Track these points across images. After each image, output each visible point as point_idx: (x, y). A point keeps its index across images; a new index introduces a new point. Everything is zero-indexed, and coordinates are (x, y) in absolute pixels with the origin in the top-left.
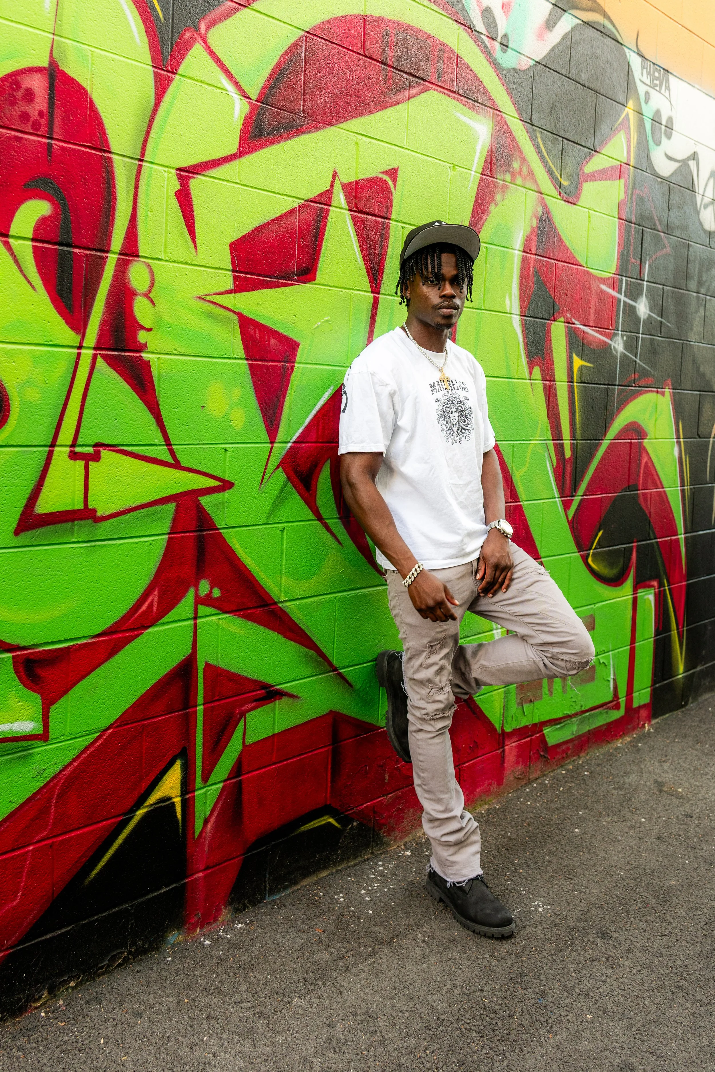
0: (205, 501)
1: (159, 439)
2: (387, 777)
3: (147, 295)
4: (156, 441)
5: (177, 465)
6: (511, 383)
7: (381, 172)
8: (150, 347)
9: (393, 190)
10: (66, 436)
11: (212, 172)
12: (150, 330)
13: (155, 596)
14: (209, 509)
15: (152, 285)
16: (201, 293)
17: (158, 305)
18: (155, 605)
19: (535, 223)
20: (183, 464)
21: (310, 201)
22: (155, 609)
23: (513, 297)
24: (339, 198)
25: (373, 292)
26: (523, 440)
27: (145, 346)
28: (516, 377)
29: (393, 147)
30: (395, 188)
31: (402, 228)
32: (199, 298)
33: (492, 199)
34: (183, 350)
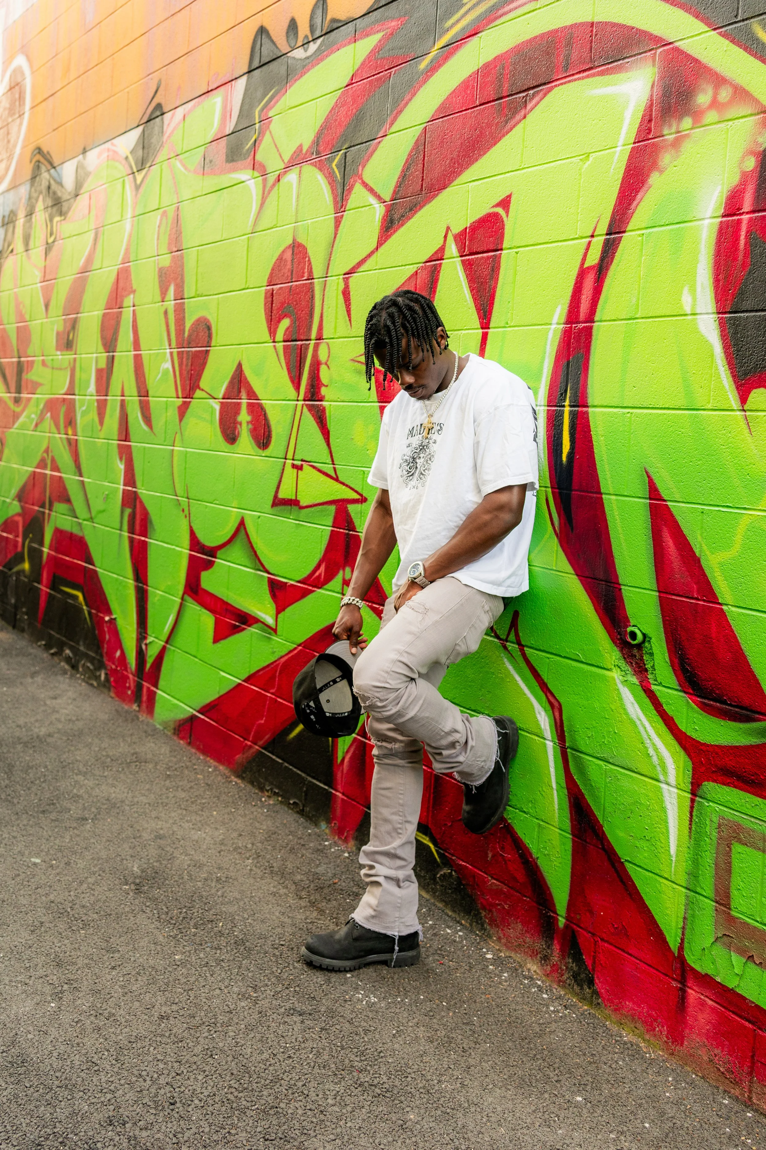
0: (351, 508)
1: (329, 461)
2: (490, 855)
3: (326, 364)
4: (327, 461)
5: (337, 479)
6: (696, 416)
7: (493, 207)
8: (326, 398)
9: (505, 219)
10: (290, 455)
11: (361, 269)
12: (327, 386)
13: (323, 568)
14: (353, 515)
15: (329, 357)
16: (352, 357)
17: (331, 369)
18: (323, 574)
19: (751, 163)
20: (340, 479)
21: (427, 262)
22: (322, 577)
23: (699, 289)
24: (452, 249)
25: (482, 328)
26: (728, 507)
27: (324, 397)
28: (709, 406)
29: (508, 175)
30: (507, 216)
31: (517, 253)
32: (353, 360)
33: (654, 166)
34: (342, 398)
